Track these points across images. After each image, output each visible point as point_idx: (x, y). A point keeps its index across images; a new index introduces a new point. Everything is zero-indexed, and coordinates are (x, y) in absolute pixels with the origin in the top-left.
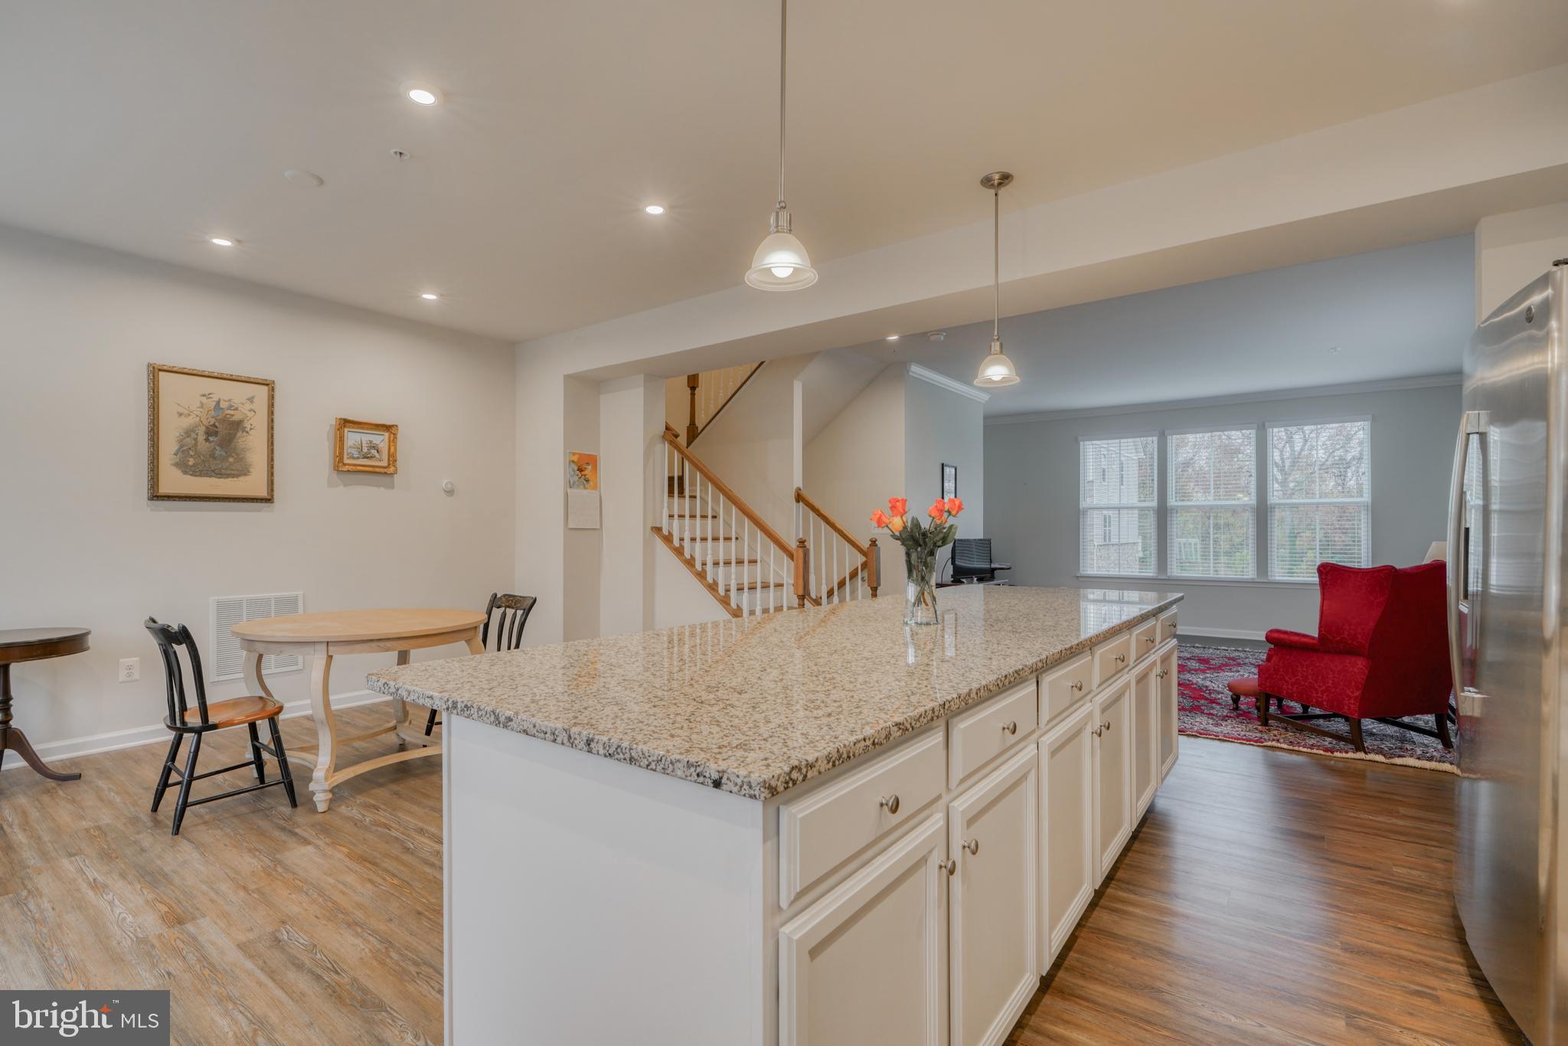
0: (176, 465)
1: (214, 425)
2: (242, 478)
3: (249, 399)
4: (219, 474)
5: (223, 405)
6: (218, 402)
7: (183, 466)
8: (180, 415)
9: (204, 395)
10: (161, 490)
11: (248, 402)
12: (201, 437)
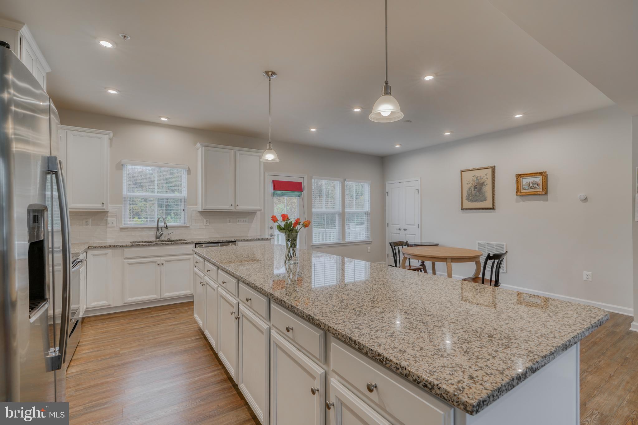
0: (467, 199)
1: (476, 185)
2: (484, 202)
3: (486, 175)
4: (478, 201)
5: (479, 178)
6: (477, 178)
7: (468, 199)
8: (467, 184)
9: (473, 176)
10: (464, 207)
11: (486, 176)
12: (473, 190)
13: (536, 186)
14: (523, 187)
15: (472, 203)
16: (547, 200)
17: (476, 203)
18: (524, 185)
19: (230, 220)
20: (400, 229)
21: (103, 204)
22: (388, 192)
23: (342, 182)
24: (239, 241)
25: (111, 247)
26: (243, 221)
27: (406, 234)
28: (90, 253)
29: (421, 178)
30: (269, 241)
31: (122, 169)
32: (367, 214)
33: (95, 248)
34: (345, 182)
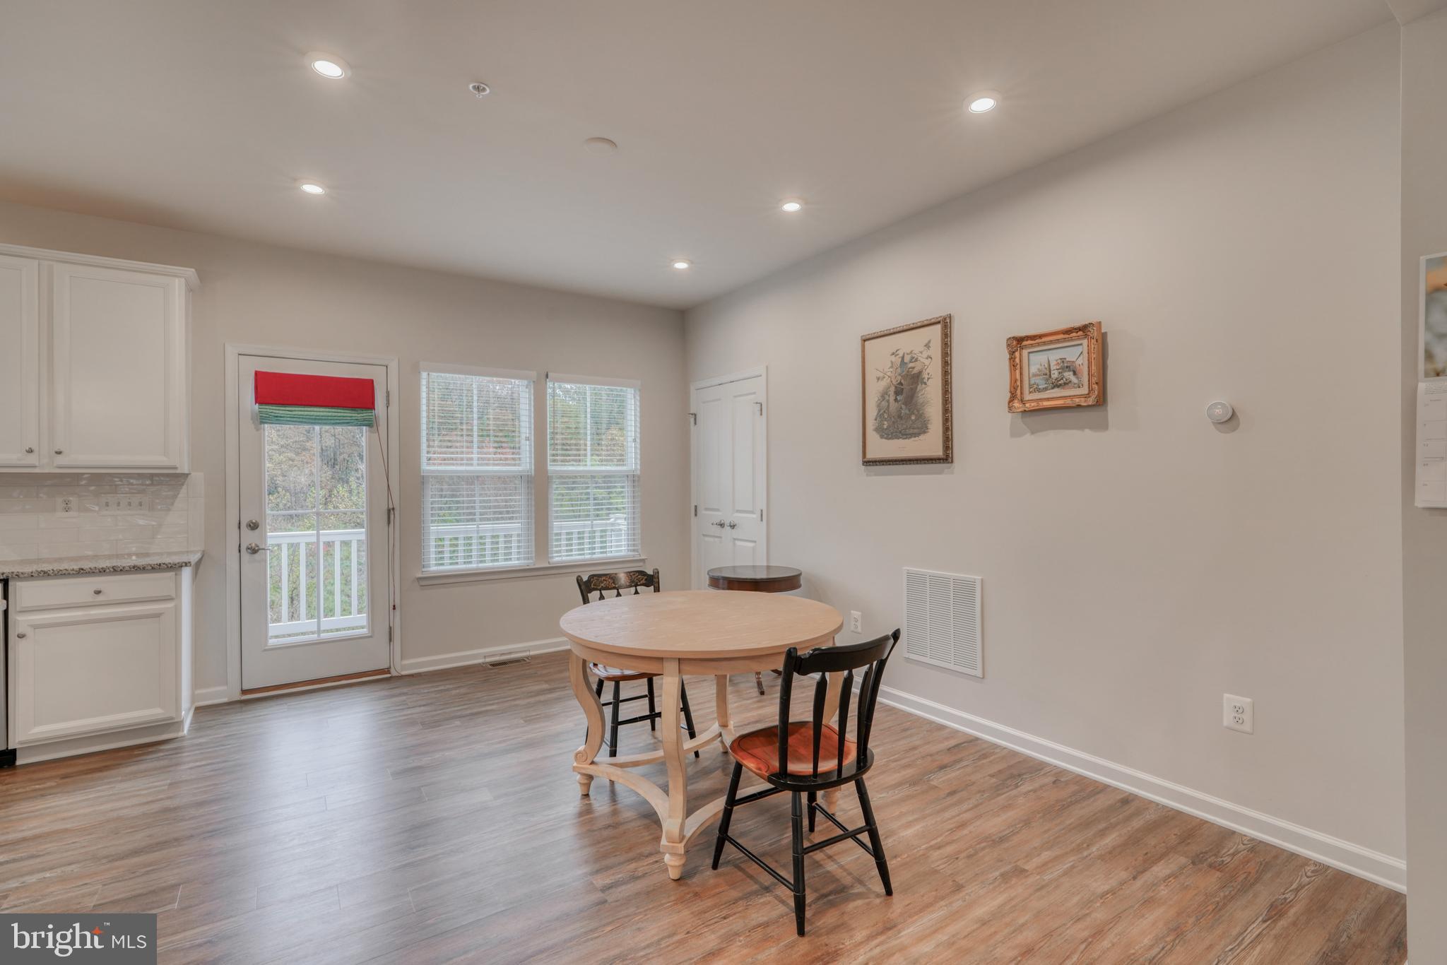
0: (877, 430)
1: (901, 384)
2: (922, 437)
3: (926, 346)
4: (906, 435)
5: (907, 359)
6: (903, 358)
7: (880, 430)
8: (878, 379)
9: (893, 354)
10: (870, 456)
11: (926, 350)
12: (892, 399)
13: (1069, 375)
14: (1032, 382)
15: (890, 441)
16: (1103, 426)
17: (901, 442)
18: (1035, 375)
20: (722, 525)
22: (695, 415)
23: (534, 382)
27: (735, 539)
29: (767, 367)
32: (634, 479)
34: (550, 384)
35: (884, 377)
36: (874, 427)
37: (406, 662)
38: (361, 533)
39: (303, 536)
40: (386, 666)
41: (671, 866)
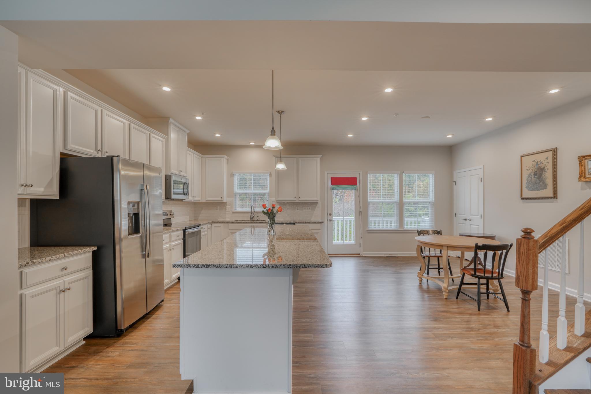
0: (526, 187)
1: (536, 171)
2: (544, 190)
3: (546, 158)
4: (538, 189)
5: (539, 163)
6: (537, 163)
7: (530, 189)
8: (527, 170)
9: (533, 161)
10: (524, 196)
11: (546, 160)
12: (533, 177)
14: (589, 171)
15: (532, 191)
17: (536, 192)
18: (590, 169)
19: (298, 208)
20: (466, 220)
21: (221, 197)
22: (455, 182)
23: (399, 175)
24: (297, 223)
25: (222, 222)
26: (308, 209)
27: (471, 225)
28: (213, 225)
29: (484, 166)
30: (320, 224)
31: (233, 177)
32: (431, 203)
33: (215, 222)
34: (404, 174)
35: (530, 169)
36: (526, 186)
37: (364, 253)
38: (353, 218)
39: (340, 219)
40: (359, 253)
41: (445, 295)
